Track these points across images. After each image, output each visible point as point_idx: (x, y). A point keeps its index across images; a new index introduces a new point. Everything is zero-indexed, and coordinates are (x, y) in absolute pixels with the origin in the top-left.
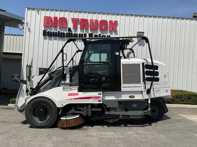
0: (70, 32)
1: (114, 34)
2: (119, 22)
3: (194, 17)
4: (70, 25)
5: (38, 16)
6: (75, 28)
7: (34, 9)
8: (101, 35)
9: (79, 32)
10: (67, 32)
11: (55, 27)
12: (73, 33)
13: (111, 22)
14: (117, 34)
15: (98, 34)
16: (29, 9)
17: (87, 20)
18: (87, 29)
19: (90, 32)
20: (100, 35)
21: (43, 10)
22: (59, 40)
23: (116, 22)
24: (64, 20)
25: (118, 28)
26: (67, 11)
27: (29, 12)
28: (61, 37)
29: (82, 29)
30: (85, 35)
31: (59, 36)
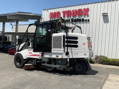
1: (86, 17)
2: (90, 9)
4: (62, 16)
5: (47, 13)
6: (64, 16)
7: (45, 10)
8: (79, 19)
9: (66, 18)
11: (55, 18)
13: (84, 9)
14: (89, 17)
15: (76, 19)
16: (44, 10)
17: (70, 11)
18: (70, 16)
19: (72, 18)
20: (77, 19)
21: (49, 9)
24: (59, 13)
25: (89, 13)
26: (60, 8)
27: (44, 11)
29: (68, 16)
30: (69, 20)
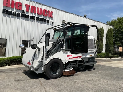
0: (24, 14)
1: (51, 19)
3: (84, 16)
4: (24, 9)
6: (27, 11)
8: (44, 19)
9: (30, 14)
10: (22, 13)
11: (13, 8)
12: (26, 15)
13: (49, 11)
15: (42, 18)
18: (35, 13)
19: (37, 16)
22: (15, 18)
23: (52, 12)
24: (19, 4)
25: (53, 16)
28: (17, 16)
29: (31, 12)
30: (34, 17)
31: (15, 15)
